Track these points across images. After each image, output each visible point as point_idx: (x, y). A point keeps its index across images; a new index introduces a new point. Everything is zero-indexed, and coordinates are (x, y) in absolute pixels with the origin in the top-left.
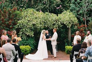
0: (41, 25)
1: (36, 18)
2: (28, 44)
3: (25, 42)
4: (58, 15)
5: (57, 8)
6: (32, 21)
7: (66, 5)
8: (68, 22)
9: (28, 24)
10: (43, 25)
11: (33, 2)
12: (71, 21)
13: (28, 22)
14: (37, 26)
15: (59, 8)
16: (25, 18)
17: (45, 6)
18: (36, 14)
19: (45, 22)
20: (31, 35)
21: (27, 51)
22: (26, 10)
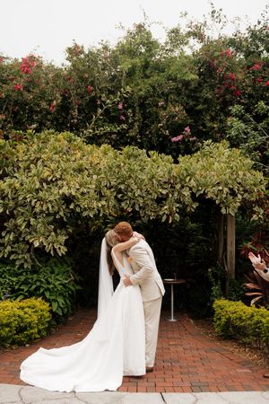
0: (104, 203)
1: (80, 170)
2: (38, 288)
3: (25, 282)
4: (181, 159)
5: (174, 139)
6: (60, 183)
7: (209, 124)
8: (226, 190)
9: (41, 194)
10: (113, 202)
11: (76, 113)
12: (239, 183)
13: (38, 186)
14: (84, 204)
15: (180, 137)
16: (28, 168)
17: (125, 126)
18: (79, 155)
19: (122, 187)
20: (55, 250)
21: (30, 326)
22: (39, 138)
